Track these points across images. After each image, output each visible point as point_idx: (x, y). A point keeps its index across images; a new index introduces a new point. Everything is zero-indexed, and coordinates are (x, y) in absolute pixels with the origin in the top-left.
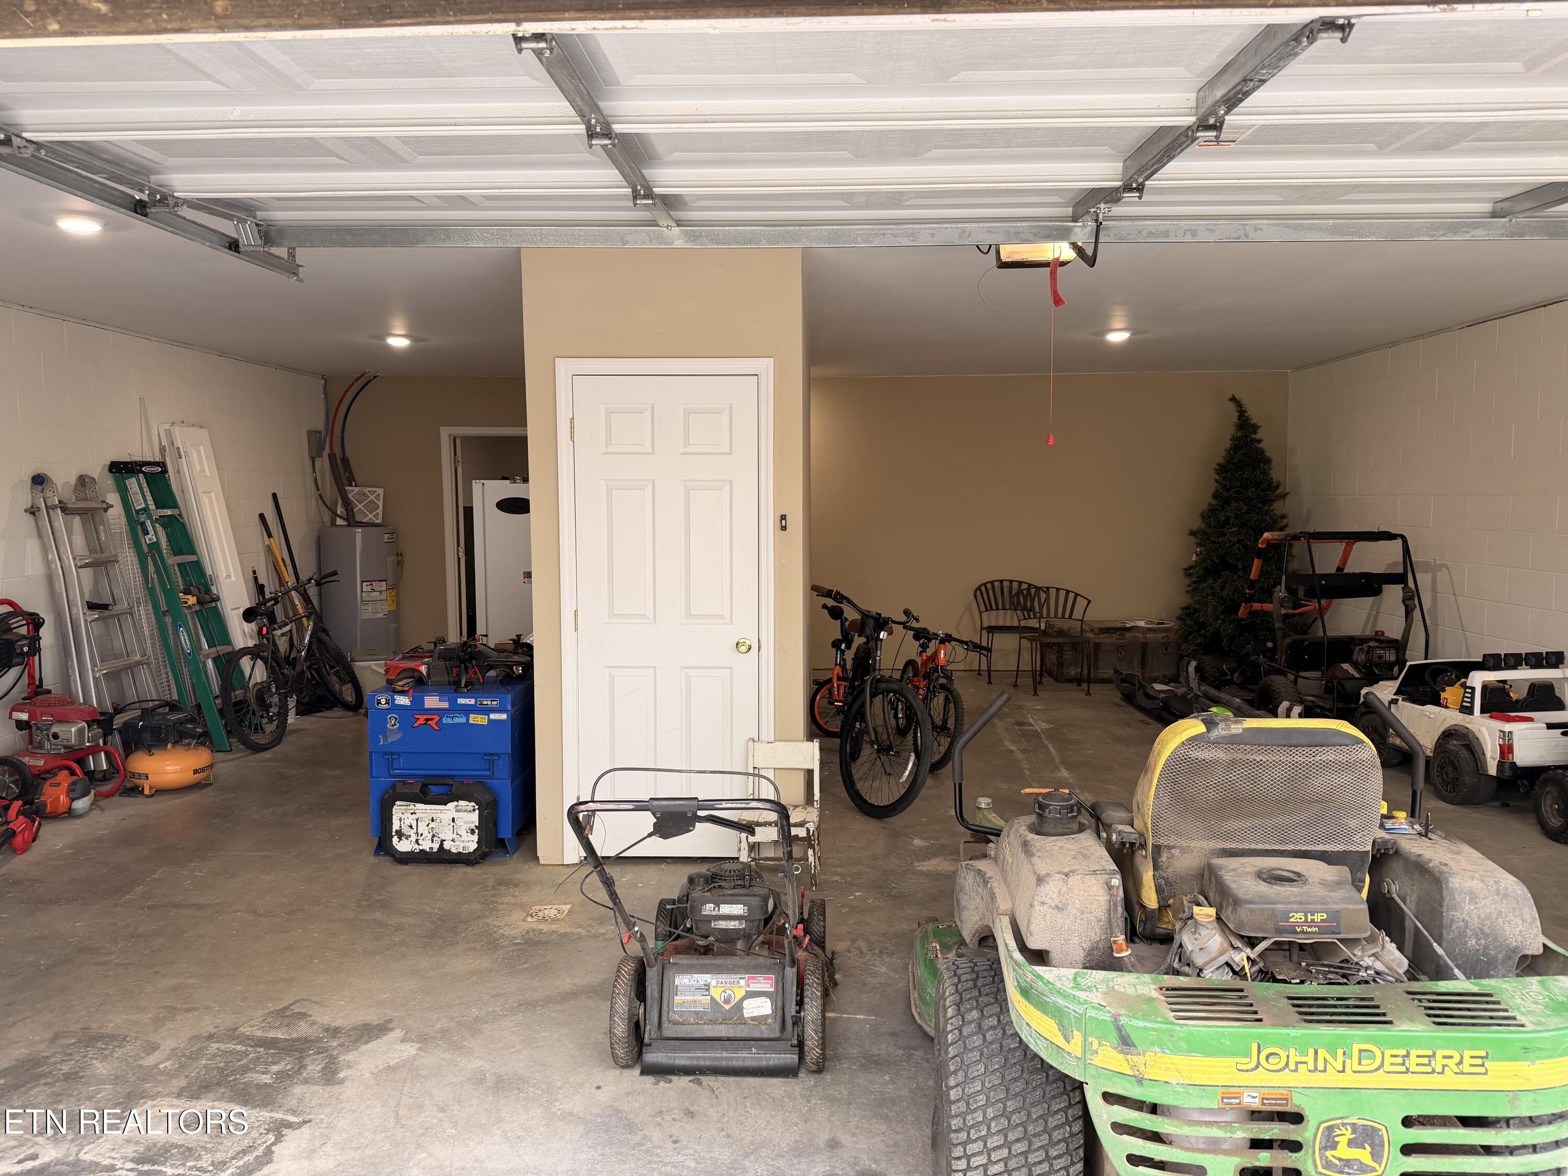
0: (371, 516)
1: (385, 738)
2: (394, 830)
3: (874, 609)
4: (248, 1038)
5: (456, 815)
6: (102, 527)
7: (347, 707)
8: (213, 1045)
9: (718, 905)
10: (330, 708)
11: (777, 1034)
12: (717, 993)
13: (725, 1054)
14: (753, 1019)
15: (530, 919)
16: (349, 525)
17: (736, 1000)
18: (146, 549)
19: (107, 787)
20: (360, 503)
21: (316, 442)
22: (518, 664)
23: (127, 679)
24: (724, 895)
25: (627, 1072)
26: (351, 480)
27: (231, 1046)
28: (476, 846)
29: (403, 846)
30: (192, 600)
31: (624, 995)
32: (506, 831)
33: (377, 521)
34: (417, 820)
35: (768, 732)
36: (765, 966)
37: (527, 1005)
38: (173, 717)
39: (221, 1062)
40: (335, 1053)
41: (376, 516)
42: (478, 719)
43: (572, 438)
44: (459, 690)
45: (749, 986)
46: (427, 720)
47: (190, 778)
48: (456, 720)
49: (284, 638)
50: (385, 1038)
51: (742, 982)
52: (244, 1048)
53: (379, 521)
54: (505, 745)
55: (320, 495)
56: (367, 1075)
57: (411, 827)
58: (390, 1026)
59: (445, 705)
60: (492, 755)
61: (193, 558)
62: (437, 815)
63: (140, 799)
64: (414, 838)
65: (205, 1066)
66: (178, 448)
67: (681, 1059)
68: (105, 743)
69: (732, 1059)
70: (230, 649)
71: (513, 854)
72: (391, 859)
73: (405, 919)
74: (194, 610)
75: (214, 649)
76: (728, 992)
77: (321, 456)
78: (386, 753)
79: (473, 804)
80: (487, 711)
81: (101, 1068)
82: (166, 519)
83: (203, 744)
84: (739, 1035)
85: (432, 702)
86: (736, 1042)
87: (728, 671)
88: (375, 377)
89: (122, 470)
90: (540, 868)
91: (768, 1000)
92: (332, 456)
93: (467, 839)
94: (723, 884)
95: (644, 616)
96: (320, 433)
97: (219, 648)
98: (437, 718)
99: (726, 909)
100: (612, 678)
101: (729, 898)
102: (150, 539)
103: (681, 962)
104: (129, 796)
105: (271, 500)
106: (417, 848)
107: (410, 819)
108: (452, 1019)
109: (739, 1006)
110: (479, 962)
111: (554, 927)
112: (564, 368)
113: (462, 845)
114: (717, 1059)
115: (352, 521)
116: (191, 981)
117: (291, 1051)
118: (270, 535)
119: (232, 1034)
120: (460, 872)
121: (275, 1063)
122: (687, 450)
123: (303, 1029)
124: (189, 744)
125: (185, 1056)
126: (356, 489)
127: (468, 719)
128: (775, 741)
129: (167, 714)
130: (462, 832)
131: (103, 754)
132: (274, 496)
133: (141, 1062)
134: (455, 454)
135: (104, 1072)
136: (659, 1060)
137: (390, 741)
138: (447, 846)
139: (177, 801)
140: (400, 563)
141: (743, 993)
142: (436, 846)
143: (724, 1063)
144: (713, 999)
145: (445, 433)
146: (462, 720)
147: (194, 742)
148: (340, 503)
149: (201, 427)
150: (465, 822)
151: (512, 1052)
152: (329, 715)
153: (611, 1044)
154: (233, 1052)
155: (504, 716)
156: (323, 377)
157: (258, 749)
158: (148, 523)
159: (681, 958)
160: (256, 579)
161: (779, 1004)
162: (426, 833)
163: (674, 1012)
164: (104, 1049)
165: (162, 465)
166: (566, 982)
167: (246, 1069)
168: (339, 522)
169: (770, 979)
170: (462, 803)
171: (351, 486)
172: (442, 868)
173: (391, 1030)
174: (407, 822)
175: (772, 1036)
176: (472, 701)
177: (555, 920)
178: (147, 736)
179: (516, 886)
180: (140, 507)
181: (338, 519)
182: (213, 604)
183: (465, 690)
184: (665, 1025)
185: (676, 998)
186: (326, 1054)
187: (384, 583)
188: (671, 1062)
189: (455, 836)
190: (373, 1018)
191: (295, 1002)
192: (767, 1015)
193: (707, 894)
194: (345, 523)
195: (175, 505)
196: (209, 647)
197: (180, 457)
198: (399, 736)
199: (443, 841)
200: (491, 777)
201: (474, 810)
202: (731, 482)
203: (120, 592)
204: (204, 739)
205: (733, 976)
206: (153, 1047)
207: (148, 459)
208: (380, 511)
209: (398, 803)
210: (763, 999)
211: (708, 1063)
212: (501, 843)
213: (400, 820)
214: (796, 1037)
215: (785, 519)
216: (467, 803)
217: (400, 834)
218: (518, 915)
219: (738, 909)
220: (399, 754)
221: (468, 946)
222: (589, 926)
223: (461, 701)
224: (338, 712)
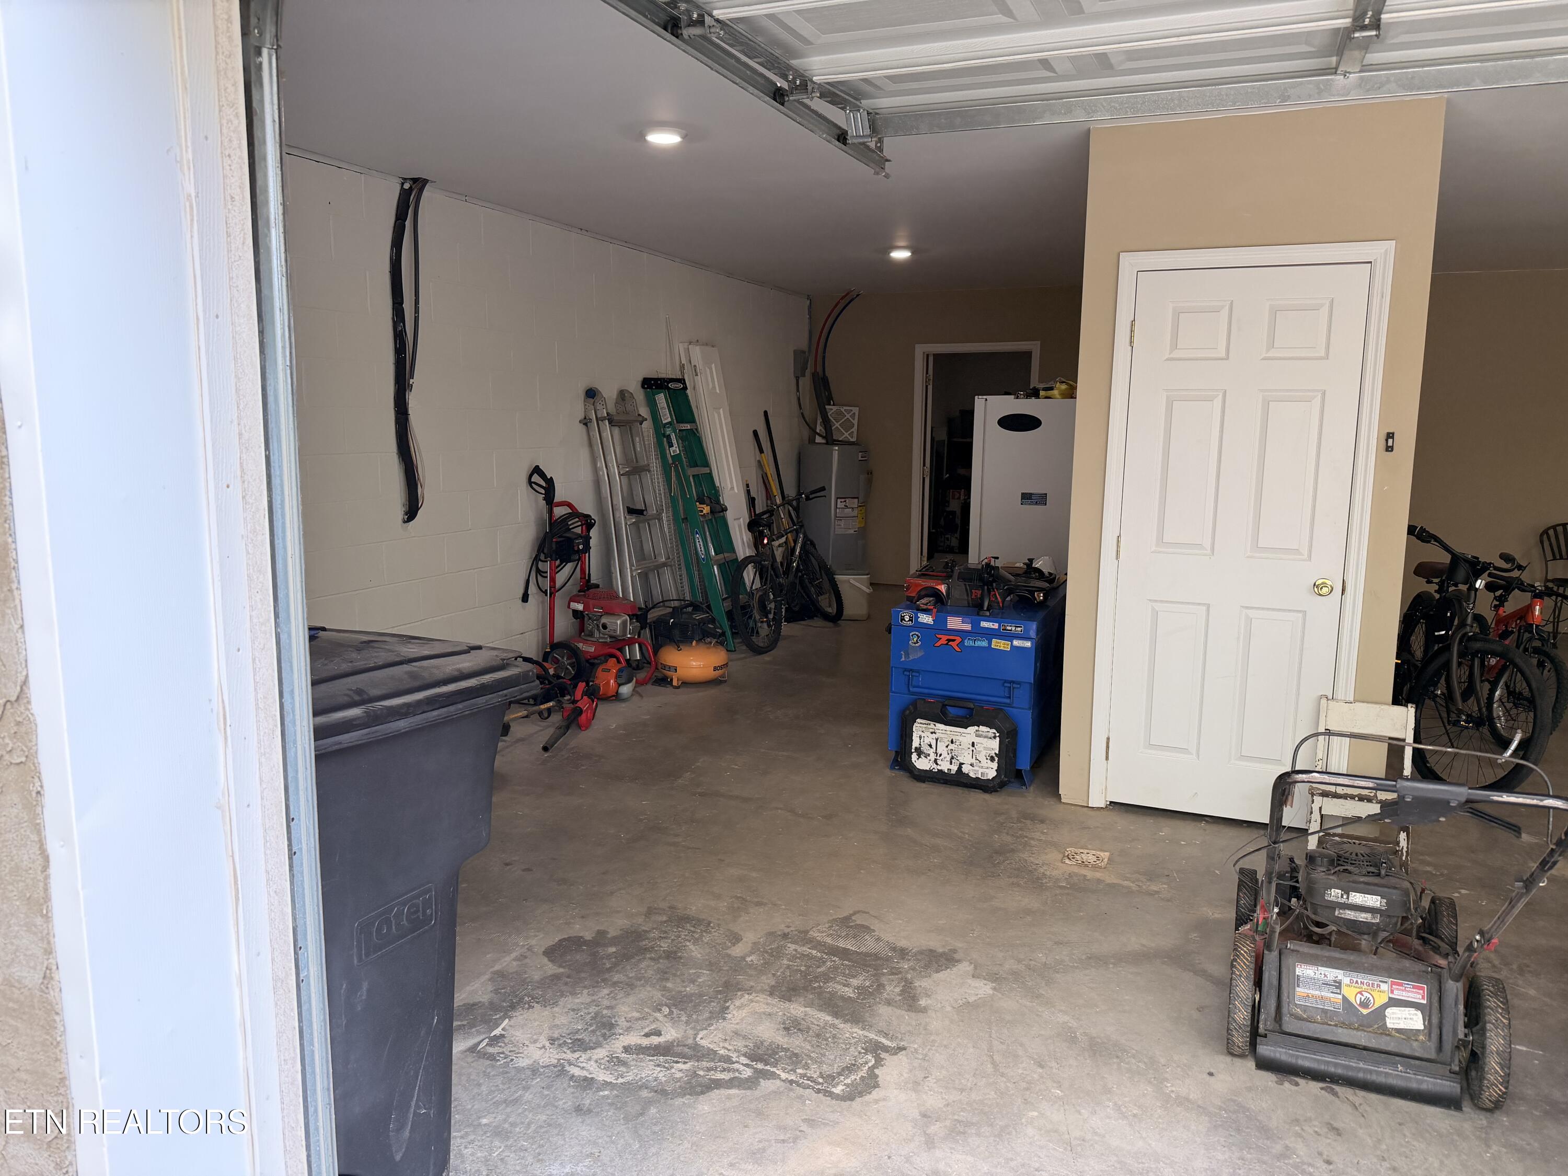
0: (846, 434)
1: (907, 655)
2: (913, 747)
3: (1470, 553)
4: (819, 943)
5: (976, 740)
6: (637, 439)
7: (826, 617)
8: (789, 945)
9: (1347, 892)
10: (811, 617)
11: (1432, 1055)
12: (1350, 993)
13: (1361, 1065)
14: (1399, 1031)
15: (1067, 861)
16: (827, 443)
17: (1376, 1006)
18: (670, 461)
19: (642, 675)
20: (837, 422)
21: (801, 360)
22: (1040, 590)
23: (654, 580)
24: (1355, 882)
25: (1238, 1061)
26: (829, 399)
27: (806, 950)
28: (995, 774)
29: (922, 764)
30: (706, 509)
31: (1247, 978)
32: (1024, 762)
33: (852, 440)
34: (937, 740)
35: (1346, 689)
36: (1414, 973)
37: (1097, 960)
38: (698, 616)
39: (801, 965)
40: (909, 976)
41: (851, 434)
42: (1000, 645)
43: (1131, 342)
44: (981, 613)
45: (1392, 992)
46: (949, 640)
47: (710, 674)
48: (978, 644)
49: (781, 549)
50: (954, 969)
51: (1384, 987)
52: (819, 954)
53: (854, 440)
54: (1027, 673)
55: (802, 414)
56: (949, 1009)
57: (930, 746)
58: (956, 956)
59: (968, 627)
60: (1013, 682)
61: (706, 470)
62: (957, 738)
63: (669, 689)
64: (932, 757)
65: (788, 967)
66: (695, 366)
67: (1306, 1059)
68: (639, 636)
69: (1371, 1072)
70: (732, 557)
71: (1030, 786)
72: (908, 774)
73: (939, 841)
74: (707, 518)
75: (721, 556)
76: (1366, 994)
77: (804, 375)
78: (906, 670)
79: (994, 731)
80: (1010, 637)
81: (695, 951)
82: (684, 433)
83: (722, 644)
84: (1383, 1047)
85: (955, 623)
86: (1376, 1054)
87: (1300, 615)
88: (858, 295)
89: (651, 385)
90: (1061, 807)
91: (1419, 1013)
92: (814, 375)
93: (986, 765)
94: (1350, 868)
95: (1200, 546)
96: (804, 352)
97: (726, 555)
98: (958, 639)
99: (1357, 898)
100: (1155, 614)
101: (1362, 886)
102: (674, 452)
103: (1301, 949)
104: (660, 685)
105: (763, 418)
106: (936, 768)
107: (929, 739)
108: (1019, 961)
109: (1380, 1013)
110: (1030, 901)
111: (1098, 875)
112: (1129, 263)
113: (981, 770)
114: (1352, 1068)
115: (830, 441)
116: (754, 874)
117: (866, 966)
118: (761, 451)
119: (803, 937)
120: (978, 797)
121: (854, 977)
122: (1270, 355)
123: (869, 945)
124: (711, 643)
125: (767, 952)
126: (835, 408)
127: (990, 643)
128: (1355, 701)
129: (691, 613)
130: (982, 757)
131: (637, 645)
132: (766, 413)
133: (729, 951)
134: (927, 373)
135: (699, 956)
136: (1278, 1055)
137: (911, 658)
138: (965, 769)
139: (700, 694)
140: (869, 482)
141: (1385, 1000)
142: (954, 768)
143: (1361, 1075)
144: (1345, 999)
145: (920, 350)
146: (985, 644)
147: (714, 641)
148: (819, 420)
149: (713, 346)
150: (985, 748)
151: (1097, 1012)
152: (811, 624)
153: (1228, 1029)
154: (810, 957)
155: (1028, 644)
156: (809, 297)
157: (758, 651)
158: (673, 436)
159: (1301, 945)
160: (748, 492)
161: (1435, 1021)
162: (945, 754)
163: (1296, 1005)
164: (694, 932)
165: (682, 381)
166: (1134, 942)
167: (827, 978)
168: (818, 439)
169: (1422, 989)
170: (982, 728)
171: (830, 405)
172: (959, 791)
173: (958, 961)
174: (927, 741)
175: (1426, 1056)
176: (996, 626)
177: (1095, 867)
178: (676, 633)
179: (1042, 822)
180: (666, 421)
181: (817, 436)
182: (722, 514)
183: (988, 614)
184: (1286, 1018)
185: (1298, 989)
186: (900, 976)
187: (856, 500)
188: (1292, 1060)
189: (974, 761)
190: (936, 943)
191: (855, 913)
192: (1419, 1030)
193: (1331, 877)
194: (824, 441)
195: (692, 421)
196: (716, 554)
197: (697, 375)
198: (920, 654)
199: (961, 764)
200: (1009, 705)
201: (995, 737)
202: (1324, 393)
203: (650, 499)
204: (721, 640)
205: (1370, 977)
206: (736, 939)
207: (670, 377)
208: (855, 429)
209: (919, 720)
210: (1412, 1011)
211: (1340, 1071)
212: (1019, 775)
213: (920, 737)
214: (1457, 1062)
215: (1393, 438)
216: (988, 729)
217: (919, 752)
218: (1052, 856)
219: (1373, 901)
220: (918, 671)
221: (1011, 880)
222: (1138, 880)
223: (984, 624)
224: (818, 622)
